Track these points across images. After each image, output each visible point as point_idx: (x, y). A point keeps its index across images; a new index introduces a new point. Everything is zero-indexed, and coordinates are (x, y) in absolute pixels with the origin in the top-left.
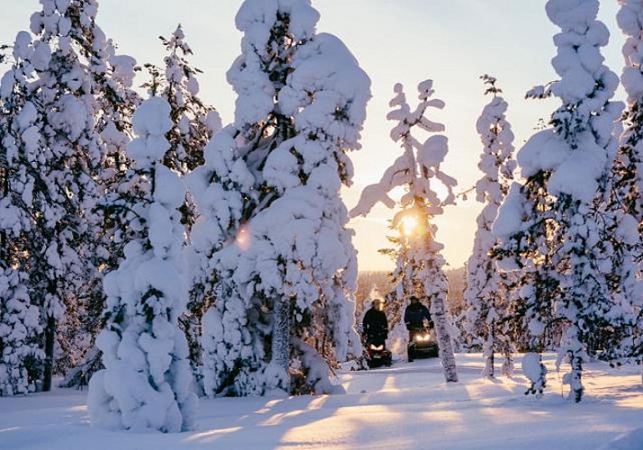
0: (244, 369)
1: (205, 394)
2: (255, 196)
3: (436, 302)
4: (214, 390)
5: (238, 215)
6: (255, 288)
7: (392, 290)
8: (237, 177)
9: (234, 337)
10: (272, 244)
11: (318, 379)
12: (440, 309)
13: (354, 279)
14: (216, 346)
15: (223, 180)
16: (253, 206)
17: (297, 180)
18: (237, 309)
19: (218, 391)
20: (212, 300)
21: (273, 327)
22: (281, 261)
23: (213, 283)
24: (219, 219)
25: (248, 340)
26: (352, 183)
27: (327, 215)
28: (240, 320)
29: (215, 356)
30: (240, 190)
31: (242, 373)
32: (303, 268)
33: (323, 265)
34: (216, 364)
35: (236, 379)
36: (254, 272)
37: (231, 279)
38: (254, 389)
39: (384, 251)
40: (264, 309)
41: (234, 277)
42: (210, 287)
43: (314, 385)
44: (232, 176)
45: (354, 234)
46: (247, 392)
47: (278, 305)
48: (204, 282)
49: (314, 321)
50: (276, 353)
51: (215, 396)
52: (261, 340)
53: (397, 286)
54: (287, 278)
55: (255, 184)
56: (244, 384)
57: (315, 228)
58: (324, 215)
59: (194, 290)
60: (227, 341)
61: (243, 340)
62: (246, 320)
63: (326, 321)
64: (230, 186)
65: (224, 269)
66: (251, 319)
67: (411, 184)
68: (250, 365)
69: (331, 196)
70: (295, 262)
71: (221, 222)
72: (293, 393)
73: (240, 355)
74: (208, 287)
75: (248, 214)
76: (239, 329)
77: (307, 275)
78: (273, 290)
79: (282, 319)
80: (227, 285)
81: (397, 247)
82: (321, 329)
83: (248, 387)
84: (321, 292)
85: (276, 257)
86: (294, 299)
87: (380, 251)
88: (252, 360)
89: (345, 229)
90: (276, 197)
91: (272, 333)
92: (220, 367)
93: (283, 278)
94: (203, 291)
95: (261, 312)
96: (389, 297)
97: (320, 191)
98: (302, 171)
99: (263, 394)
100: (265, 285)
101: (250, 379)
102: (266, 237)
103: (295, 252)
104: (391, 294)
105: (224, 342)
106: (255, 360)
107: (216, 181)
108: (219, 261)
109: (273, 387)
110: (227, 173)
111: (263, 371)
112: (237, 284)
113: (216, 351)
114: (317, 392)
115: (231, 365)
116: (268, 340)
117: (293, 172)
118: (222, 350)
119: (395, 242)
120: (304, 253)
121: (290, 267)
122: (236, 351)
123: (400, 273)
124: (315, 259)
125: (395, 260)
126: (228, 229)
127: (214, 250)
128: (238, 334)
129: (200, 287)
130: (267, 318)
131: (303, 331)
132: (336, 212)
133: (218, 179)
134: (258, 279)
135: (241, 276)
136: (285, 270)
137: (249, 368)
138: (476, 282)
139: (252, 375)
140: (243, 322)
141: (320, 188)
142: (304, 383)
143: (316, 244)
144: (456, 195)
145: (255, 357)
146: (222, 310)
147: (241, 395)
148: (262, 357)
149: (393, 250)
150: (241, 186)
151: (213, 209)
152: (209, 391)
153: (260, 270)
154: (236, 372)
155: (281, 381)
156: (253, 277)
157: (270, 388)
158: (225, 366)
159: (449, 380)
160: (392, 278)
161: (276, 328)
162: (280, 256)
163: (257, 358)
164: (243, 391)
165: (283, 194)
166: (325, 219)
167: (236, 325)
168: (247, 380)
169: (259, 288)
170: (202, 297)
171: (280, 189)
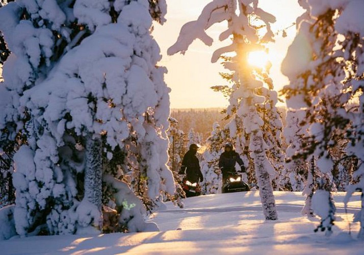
0: (56, 207)
1: (17, 234)
2: (66, 33)
3: (255, 140)
4: (26, 229)
5: (49, 53)
6: (66, 126)
7: (225, 127)
8: (47, 14)
9: (46, 175)
10: (82, 82)
11: (132, 217)
12: (259, 147)
13: (166, 117)
14: (28, 185)
15: (33, 16)
16: (65, 43)
17: (108, 18)
18: (48, 147)
19: (30, 230)
20: (24, 138)
21: (85, 165)
22: (91, 99)
23: (24, 121)
24: (29, 57)
25: (60, 179)
26: (165, 20)
27: (138, 52)
28: (52, 158)
29: (27, 195)
30: (50, 28)
31: (54, 212)
32: (114, 106)
33: (133, 103)
34: (28, 202)
35: (48, 217)
36: (65, 110)
37: (42, 117)
38: (66, 227)
39: (217, 88)
40: (78, 147)
41: (45, 115)
42: (22, 125)
43: (127, 222)
44: (42, 14)
45: (166, 72)
46: (60, 230)
47: (90, 142)
48: (15, 119)
49: (128, 159)
50: (88, 191)
51: (26, 235)
52: (74, 178)
53: (231, 124)
54: (98, 116)
55: (66, 22)
56: (56, 222)
57: (126, 66)
58: (135, 53)
59: (6, 128)
60: (38, 180)
61: (55, 178)
62: (57, 158)
63: (140, 159)
64: (41, 23)
65: (35, 107)
66: (64, 157)
67: (229, 21)
68: (62, 204)
69: (142, 34)
70: (105, 100)
71: (31, 59)
72: (107, 231)
73: (52, 193)
74: (20, 125)
75: (59, 51)
76: (51, 168)
77: (118, 113)
78: (83, 128)
79: (95, 156)
80: (38, 123)
81: (230, 84)
82: (136, 167)
83: (60, 224)
84: (132, 130)
85: (86, 95)
86: (104, 137)
87: (212, 88)
88: (65, 198)
89: (157, 67)
90: (88, 34)
91: (84, 171)
92: (32, 206)
93: (94, 116)
94: (15, 130)
95: (74, 150)
96: (222, 133)
97: (130, 28)
98: (112, 8)
99: (75, 232)
100: (76, 124)
101: (62, 218)
102: (76, 75)
103: (105, 90)
104: (224, 131)
105: (35, 180)
106: (67, 198)
107: (27, 19)
108: (30, 99)
109: (85, 225)
110: (37, 10)
111: (75, 210)
112: (47, 122)
113: (28, 190)
114: (130, 230)
115: (42, 204)
116: (80, 178)
117: (104, 10)
118: (33, 188)
119: (228, 78)
120: (114, 91)
121: (101, 105)
122: (48, 189)
123: (234, 110)
124: (125, 97)
125: (229, 97)
126: (39, 67)
127: (25, 88)
128: (50, 172)
129: (12, 125)
130: (80, 156)
131: (117, 169)
132: (147, 51)
133: (29, 17)
134: (68, 117)
135: (52, 114)
136: (96, 108)
137: (60, 206)
138: (295, 120)
139: (64, 213)
140: (55, 160)
141: (130, 26)
142: (117, 221)
143: (126, 82)
144: (274, 32)
145: (67, 194)
146: (34, 148)
147: (53, 234)
148: (74, 195)
149: (227, 87)
150: (52, 23)
151: (24, 47)
152: (20, 230)
153: (71, 108)
154: (48, 210)
155: (93, 219)
156: (63, 115)
157: (82, 227)
158: (37, 204)
159: (268, 218)
160: (226, 115)
161: (89, 166)
162: (91, 93)
163: (70, 196)
164: (56, 230)
165: (93, 32)
166: (136, 57)
167: (48, 163)
168: (59, 219)
169: (69, 125)
170: (13, 135)
171: (91, 28)
